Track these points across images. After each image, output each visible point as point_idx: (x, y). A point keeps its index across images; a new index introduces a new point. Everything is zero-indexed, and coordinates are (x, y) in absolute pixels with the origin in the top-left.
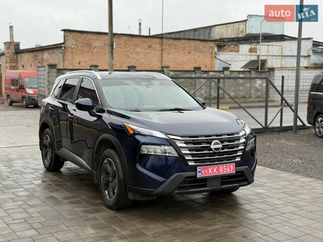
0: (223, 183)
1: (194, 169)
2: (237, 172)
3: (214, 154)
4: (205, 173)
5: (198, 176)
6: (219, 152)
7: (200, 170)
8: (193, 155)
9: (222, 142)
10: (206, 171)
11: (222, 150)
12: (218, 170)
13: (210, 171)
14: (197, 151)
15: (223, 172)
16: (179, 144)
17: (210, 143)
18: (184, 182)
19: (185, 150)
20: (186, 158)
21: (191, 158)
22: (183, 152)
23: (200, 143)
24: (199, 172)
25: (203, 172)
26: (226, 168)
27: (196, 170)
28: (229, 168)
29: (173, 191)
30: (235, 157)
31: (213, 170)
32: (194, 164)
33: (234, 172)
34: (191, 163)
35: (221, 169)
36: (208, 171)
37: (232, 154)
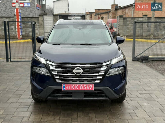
0: (85, 96)
1: (60, 84)
2: (95, 90)
3: (76, 76)
4: (68, 88)
5: (63, 90)
6: (80, 76)
7: (64, 86)
8: (60, 76)
10: (69, 87)
11: (82, 74)
12: (79, 87)
13: (72, 87)
14: (63, 73)
15: (83, 89)
16: (51, 68)
18: (53, 92)
19: (55, 72)
20: (55, 77)
21: (59, 77)
22: (53, 73)
23: (66, 69)
24: (64, 87)
26: (86, 86)
27: (62, 86)
28: (90, 88)
30: (95, 80)
31: (74, 87)
32: (60, 81)
33: (93, 90)
34: (58, 81)
35: (82, 87)
36: (71, 88)
37: (92, 78)
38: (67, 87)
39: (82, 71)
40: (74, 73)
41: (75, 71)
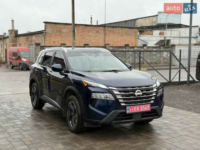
0: (143, 117)
1: (125, 108)
2: (151, 110)
3: (137, 99)
4: (132, 110)
5: (127, 112)
6: (140, 97)
7: (128, 108)
8: (124, 99)
9: (142, 91)
10: (132, 109)
11: (142, 96)
12: (140, 108)
13: (135, 109)
14: (126, 96)
15: (143, 110)
16: (116, 92)
17: (135, 92)
18: (118, 116)
19: (119, 96)
20: (120, 101)
21: (123, 101)
22: (118, 97)
23: (128, 92)
24: (128, 110)
25: (130, 110)
26: (145, 107)
27: (126, 109)
28: (147, 108)
29: (112, 122)
30: (150, 100)
32: (124, 104)
33: (150, 110)
34: (122, 104)
35: (142, 108)
36: (133, 109)
37: (148, 99)
38: (130, 109)
39: (141, 93)
40: (135, 96)
41: (136, 94)
